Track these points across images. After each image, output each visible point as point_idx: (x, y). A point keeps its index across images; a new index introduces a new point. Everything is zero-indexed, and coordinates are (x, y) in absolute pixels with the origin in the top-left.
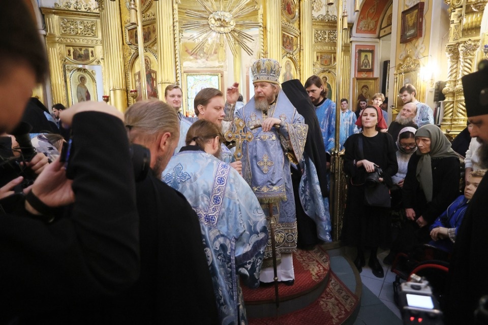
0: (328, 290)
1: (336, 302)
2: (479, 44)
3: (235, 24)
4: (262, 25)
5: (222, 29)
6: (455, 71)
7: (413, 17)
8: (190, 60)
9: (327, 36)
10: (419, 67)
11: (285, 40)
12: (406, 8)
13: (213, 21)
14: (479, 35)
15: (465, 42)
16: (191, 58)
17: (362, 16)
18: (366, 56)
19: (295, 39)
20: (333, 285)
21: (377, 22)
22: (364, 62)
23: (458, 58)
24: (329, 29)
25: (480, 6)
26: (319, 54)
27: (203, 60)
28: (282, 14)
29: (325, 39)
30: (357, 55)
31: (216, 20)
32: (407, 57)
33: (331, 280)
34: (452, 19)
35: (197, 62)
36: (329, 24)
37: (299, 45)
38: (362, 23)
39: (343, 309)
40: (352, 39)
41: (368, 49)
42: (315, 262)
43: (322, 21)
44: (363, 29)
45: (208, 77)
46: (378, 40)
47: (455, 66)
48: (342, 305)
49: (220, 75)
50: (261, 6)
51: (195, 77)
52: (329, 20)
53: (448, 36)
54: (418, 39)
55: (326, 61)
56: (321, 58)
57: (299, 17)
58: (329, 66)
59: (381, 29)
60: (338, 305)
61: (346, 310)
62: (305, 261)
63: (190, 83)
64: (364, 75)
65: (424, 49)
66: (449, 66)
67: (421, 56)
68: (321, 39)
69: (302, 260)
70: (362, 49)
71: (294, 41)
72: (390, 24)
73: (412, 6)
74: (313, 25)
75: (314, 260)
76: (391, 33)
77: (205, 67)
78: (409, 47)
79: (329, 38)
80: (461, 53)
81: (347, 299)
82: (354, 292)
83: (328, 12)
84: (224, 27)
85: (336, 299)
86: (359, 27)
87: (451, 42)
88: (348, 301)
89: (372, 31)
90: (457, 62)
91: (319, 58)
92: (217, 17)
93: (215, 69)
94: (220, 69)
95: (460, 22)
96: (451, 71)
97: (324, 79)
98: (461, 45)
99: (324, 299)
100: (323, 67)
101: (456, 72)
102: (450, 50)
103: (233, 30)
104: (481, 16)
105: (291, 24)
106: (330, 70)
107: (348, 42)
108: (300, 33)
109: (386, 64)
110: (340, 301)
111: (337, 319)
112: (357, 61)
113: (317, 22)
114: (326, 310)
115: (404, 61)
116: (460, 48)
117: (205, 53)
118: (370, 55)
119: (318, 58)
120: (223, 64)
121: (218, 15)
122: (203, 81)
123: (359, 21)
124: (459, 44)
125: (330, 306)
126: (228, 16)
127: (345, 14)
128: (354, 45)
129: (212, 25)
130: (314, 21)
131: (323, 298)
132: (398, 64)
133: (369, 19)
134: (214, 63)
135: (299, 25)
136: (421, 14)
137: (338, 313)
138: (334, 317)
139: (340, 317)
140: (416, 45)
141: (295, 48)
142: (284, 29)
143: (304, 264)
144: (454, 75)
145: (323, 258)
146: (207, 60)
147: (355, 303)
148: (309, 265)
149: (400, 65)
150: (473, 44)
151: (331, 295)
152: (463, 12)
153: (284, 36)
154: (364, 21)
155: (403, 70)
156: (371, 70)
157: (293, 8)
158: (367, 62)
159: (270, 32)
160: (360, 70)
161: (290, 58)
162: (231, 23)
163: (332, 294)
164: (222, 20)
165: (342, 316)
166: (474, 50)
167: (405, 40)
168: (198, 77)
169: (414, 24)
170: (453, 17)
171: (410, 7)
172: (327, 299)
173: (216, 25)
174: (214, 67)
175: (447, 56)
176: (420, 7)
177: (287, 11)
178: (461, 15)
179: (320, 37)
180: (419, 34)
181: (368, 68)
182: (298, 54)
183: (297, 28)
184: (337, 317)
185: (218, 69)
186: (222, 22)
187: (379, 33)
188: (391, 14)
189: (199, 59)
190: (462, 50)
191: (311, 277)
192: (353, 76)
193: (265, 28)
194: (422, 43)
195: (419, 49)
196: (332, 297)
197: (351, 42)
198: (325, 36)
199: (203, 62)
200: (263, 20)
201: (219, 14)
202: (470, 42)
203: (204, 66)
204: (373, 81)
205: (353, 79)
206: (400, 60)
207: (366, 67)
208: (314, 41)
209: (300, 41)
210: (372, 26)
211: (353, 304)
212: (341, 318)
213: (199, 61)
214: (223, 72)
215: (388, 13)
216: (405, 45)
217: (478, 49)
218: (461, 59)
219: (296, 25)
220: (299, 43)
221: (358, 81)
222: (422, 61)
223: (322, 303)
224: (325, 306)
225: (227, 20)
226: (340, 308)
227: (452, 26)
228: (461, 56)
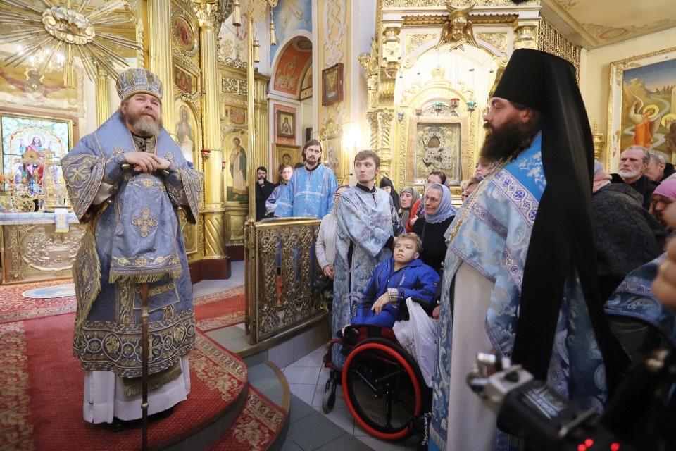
0: (245, 411)
1: (257, 425)
2: (394, 114)
3: (94, 35)
4: (142, 48)
5: (69, 37)
6: (375, 140)
7: (334, 79)
8: (10, 91)
9: (238, 86)
10: (342, 133)
11: (178, 76)
12: (326, 68)
13: (52, 21)
14: (393, 105)
15: (382, 110)
16: (12, 87)
17: (280, 71)
18: (286, 119)
19: (193, 79)
20: (253, 402)
21: (297, 80)
22: (285, 125)
23: (377, 127)
24: (241, 78)
25: (392, 72)
26: (229, 108)
27: (38, 94)
28: (174, 40)
29: (235, 89)
30: (276, 117)
31: (57, 21)
32: (330, 121)
33: (249, 398)
34: (369, 85)
35: (25, 97)
36: (240, 72)
37: (199, 88)
38: (280, 79)
39: (267, 431)
40: (269, 96)
41: (288, 111)
42: (226, 376)
43: (231, 66)
44: (282, 86)
45: (47, 124)
46: (298, 102)
47: (375, 135)
48: (266, 426)
49: (71, 123)
50: (140, 21)
51: (20, 120)
52: (240, 67)
53: (367, 103)
54: (339, 102)
55: (238, 119)
56: (231, 113)
57: (200, 52)
58: (242, 125)
59: (301, 90)
60: (259, 428)
61: (270, 432)
62: (211, 377)
63: (7, 128)
64: (285, 142)
65: (345, 115)
66: (370, 134)
67: (343, 122)
68: (230, 89)
69: (206, 377)
70: (282, 110)
71: (193, 81)
72: (310, 87)
73: (332, 65)
74: (219, 68)
75: (225, 374)
76: (311, 96)
77: (42, 107)
78: (331, 110)
79: (240, 89)
80: (379, 121)
81: (271, 417)
82: (280, 406)
83: (238, 56)
84: (74, 34)
85: (257, 421)
86: (277, 83)
87: (370, 109)
88: (274, 419)
89: (292, 91)
90: (377, 131)
91: (229, 112)
92: (59, 16)
93: (61, 112)
94: (72, 113)
95: (377, 89)
96: (372, 140)
97: (236, 141)
98: (379, 113)
99: (239, 426)
100: (234, 125)
101: (376, 142)
102: (370, 118)
103: (91, 43)
104: (394, 85)
105: (188, 58)
106: (243, 130)
107: (265, 99)
108: (201, 73)
109: (308, 131)
110: (263, 422)
111: (258, 447)
112: (276, 123)
113: (225, 66)
114: (243, 440)
115: (327, 126)
116: (379, 117)
117: (41, 84)
118: (290, 118)
119: (227, 112)
120: (76, 106)
121: (61, 12)
122: (37, 129)
123: (277, 75)
124: (377, 111)
125: (249, 432)
126: (81, 20)
127: (257, 43)
128: (271, 104)
129: (49, 26)
130: (220, 65)
131: (239, 424)
132: (321, 128)
133: (288, 76)
134: (59, 102)
135: (200, 61)
136: (341, 75)
137: (260, 439)
138: (255, 445)
139: (262, 443)
140: (338, 109)
141: (194, 91)
142: (176, 60)
143: (209, 382)
144: (375, 145)
145: (238, 369)
146: (45, 96)
147: (282, 419)
148: (217, 383)
149: (323, 130)
150: (389, 113)
151: (250, 417)
152: (379, 80)
153: (176, 70)
154: (282, 76)
155: (326, 135)
156: (293, 137)
157: (191, 37)
158: (288, 126)
159: (154, 59)
160: (280, 136)
161: (187, 102)
162: (88, 31)
163: (250, 415)
164: (70, 23)
165: (266, 441)
166: (390, 120)
167: (327, 102)
168: (27, 122)
169: (334, 86)
170: (371, 83)
171: (329, 67)
172: (244, 424)
173: (58, 27)
174: (60, 109)
175: (368, 123)
176: (339, 68)
177: (181, 39)
178: (377, 83)
179: (230, 87)
180: (339, 97)
181: (289, 133)
182: (199, 100)
183: (197, 65)
184: (259, 444)
185: (68, 113)
186: (69, 25)
187: (300, 94)
188: (311, 75)
189: (29, 92)
190: (380, 119)
191: (221, 397)
192: (272, 141)
193: (147, 52)
194: (344, 108)
195: (341, 113)
196: (252, 419)
197: (268, 99)
198: (236, 86)
199: (38, 98)
200: (143, 41)
201: (65, 12)
202: (386, 112)
203: (40, 104)
204: (295, 150)
205: (272, 144)
206: (323, 125)
207: (286, 131)
208: (221, 90)
209: (201, 82)
210: (291, 84)
211: (280, 420)
212: (265, 444)
213: (29, 95)
214: (77, 119)
215: (308, 74)
216: (326, 108)
217: (394, 120)
218: (380, 128)
219: (195, 61)
220: (199, 84)
221: (279, 148)
222: (345, 127)
223: (236, 431)
224: (241, 434)
225: (80, 25)
226: (262, 431)
227: (370, 92)
228: (380, 125)
